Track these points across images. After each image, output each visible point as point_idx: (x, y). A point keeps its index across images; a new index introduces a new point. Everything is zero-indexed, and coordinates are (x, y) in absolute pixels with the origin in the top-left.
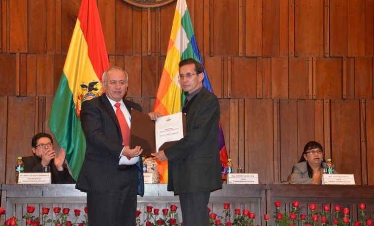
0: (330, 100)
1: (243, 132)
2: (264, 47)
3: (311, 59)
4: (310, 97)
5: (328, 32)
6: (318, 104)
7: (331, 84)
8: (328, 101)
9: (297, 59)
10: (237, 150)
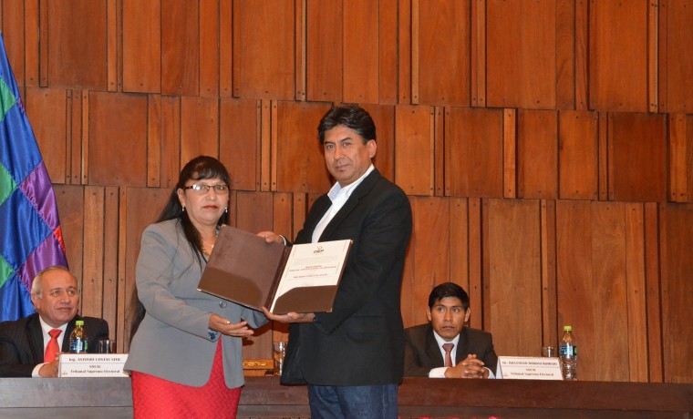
0: (307, 195)
1: (115, 261)
2: (165, 72)
3: (267, 103)
4: (265, 187)
5: (304, 47)
6: (282, 201)
7: (308, 160)
8: (302, 196)
9: (237, 102)
10: (100, 303)
